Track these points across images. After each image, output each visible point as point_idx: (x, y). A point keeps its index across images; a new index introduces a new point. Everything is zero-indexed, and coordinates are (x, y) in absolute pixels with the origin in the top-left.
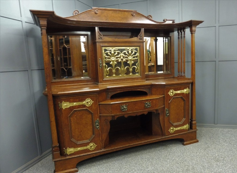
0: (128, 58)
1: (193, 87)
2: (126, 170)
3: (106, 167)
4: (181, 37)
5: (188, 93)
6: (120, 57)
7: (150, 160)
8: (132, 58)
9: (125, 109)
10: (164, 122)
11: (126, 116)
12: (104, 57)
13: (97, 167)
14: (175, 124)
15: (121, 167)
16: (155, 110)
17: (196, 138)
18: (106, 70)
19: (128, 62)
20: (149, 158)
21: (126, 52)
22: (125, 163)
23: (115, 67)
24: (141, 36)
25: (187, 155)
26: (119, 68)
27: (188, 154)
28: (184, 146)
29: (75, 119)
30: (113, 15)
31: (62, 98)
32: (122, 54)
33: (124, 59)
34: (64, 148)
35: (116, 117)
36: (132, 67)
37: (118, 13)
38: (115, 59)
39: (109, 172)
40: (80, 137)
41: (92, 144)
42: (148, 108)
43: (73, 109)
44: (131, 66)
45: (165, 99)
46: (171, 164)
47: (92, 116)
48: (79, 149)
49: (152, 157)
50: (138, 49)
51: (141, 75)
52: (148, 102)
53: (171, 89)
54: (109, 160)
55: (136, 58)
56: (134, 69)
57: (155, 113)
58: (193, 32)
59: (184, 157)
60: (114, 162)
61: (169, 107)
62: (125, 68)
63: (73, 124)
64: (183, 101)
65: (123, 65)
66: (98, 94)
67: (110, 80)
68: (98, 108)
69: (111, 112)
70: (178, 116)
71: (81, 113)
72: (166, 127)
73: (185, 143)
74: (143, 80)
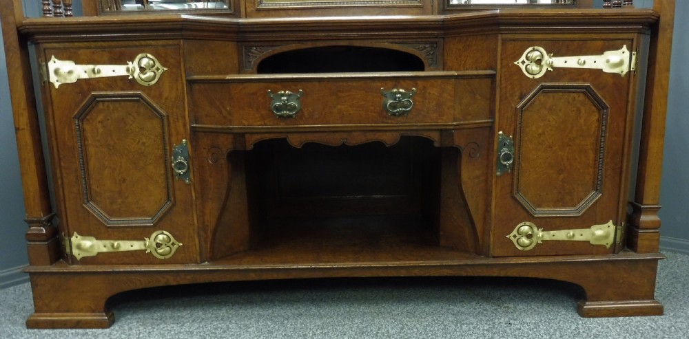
5: (623, 74)
9: (286, 107)
10: (486, 193)
11: (296, 141)
13: (183, 325)
14: (542, 212)
16: (435, 129)
17: (650, 296)
29: (101, 130)
31: (49, 46)
34: (63, 234)
40: (120, 201)
41: (161, 237)
42: (397, 118)
43: (89, 91)
45: (498, 91)
47: (162, 127)
52: (401, 90)
53: (532, 42)
57: (436, 145)
60: (253, 321)
61: (515, 130)
63: (92, 150)
64: (594, 108)
66: (184, 38)
68: (184, 98)
69: (229, 113)
70: (561, 177)
71: (120, 109)
72: (493, 219)
73: (590, 309)
74: (427, 15)
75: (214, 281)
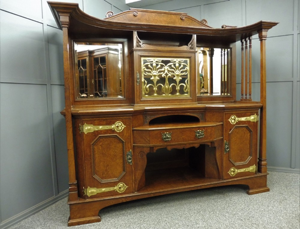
0: (175, 72)
1: (264, 114)
2: (166, 224)
3: (139, 218)
4: (246, 47)
5: (255, 122)
6: (164, 71)
7: (201, 212)
8: (180, 73)
9: (168, 138)
10: (222, 160)
11: (169, 148)
12: (143, 71)
13: (127, 216)
14: (238, 164)
15: (160, 220)
16: (210, 142)
17: (266, 186)
18: (144, 87)
19: (174, 78)
20: (199, 209)
21: (172, 65)
22: (166, 214)
23: (157, 84)
24: (192, 44)
25: (253, 208)
26: (163, 85)
27: (255, 207)
28: (250, 196)
29: (100, 149)
30: (156, 18)
31: (84, 119)
32: (166, 68)
33: (169, 73)
34: (84, 188)
35: (155, 149)
36: (180, 85)
37: (163, 16)
38: (157, 73)
39: (143, 225)
40: (106, 173)
41: (121, 185)
42: (200, 139)
43: (98, 135)
44: (178, 83)
45: (224, 128)
46: (231, 220)
47: (123, 146)
48: (103, 190)
49: (204, 208)
50: (188, 62)
51: (190, 96)
52: (201, 131)
53: (232, 114)
54: (143, 208)
55: (185, 73)
56: (182, 87)
57: (210, 146)
58: (263, 38)
59: (250, 211)
60: (151, 211)
61: (229, 140)
62: (170, 86)
63: (97, 156)
64: (248, 131)
65: (167, 82)
66: (132, 116)
67: (150, 100)
68: (131, 136)
69: (149, 141)
70: (241, 153)
71: (108, 140)
72: (224, 168)
73: (251, 192)
74: (194, 102)
75: (139, 199)
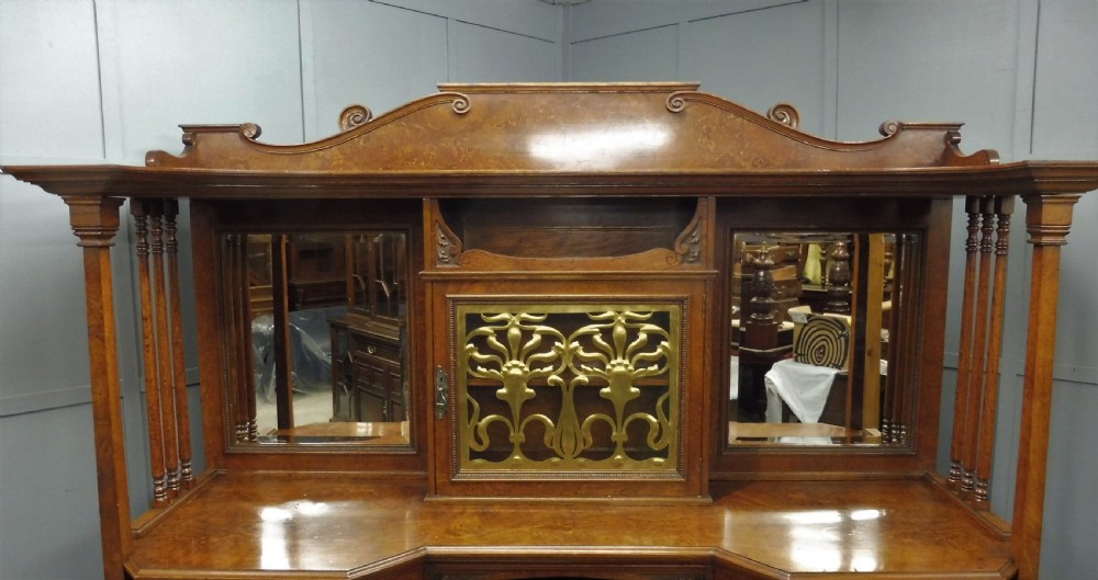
0: (608, 367)
6: (556, 362)
8: (631, 367)
12: (466, 358)
18: (470, 427)
19: (604, 391)
21: (596, 333)
23: (524, 414)
24: (697, 239)
26: (549, 421)
32: (569, 345)
33: (580, 369)
36: (630, 418)
37: (586, 102)
38: (527, 369)
44: (619, 412)
50: (674, 318)
51: (678, 470)
55: (656, 367)
56: (639, 429)
58: (1045, 240)
62: (581, 423)
65: (569, 406)
67: (490, 482)
74: (695, 496)
